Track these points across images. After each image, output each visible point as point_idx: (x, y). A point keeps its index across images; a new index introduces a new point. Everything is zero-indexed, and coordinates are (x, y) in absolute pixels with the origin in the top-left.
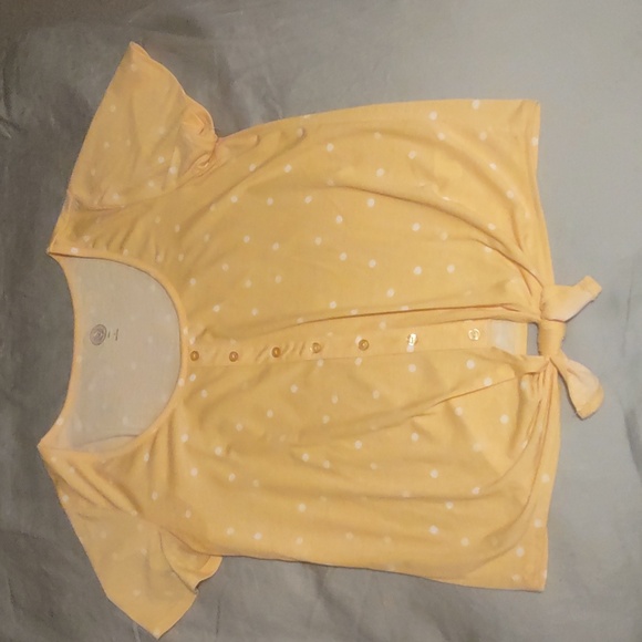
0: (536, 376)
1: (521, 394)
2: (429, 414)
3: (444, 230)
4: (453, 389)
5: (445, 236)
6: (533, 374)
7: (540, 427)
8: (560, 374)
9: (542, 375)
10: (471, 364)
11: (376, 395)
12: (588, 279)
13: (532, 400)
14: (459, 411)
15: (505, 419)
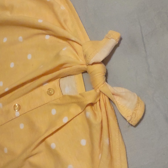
0: (95, 105)
1: (88, 121)
2: (36, 154)
3: (20, 35)
4: (47, 131)
5: (21, 38)
6: (92, 104)
7: (106, 141)
8: (109, 99)
9: (98, 103)
10: (54, 112)
11: (6, 150)
12: (110, 32)
13: (96, 122)
14: (53, 146)
15: (84, 142)
